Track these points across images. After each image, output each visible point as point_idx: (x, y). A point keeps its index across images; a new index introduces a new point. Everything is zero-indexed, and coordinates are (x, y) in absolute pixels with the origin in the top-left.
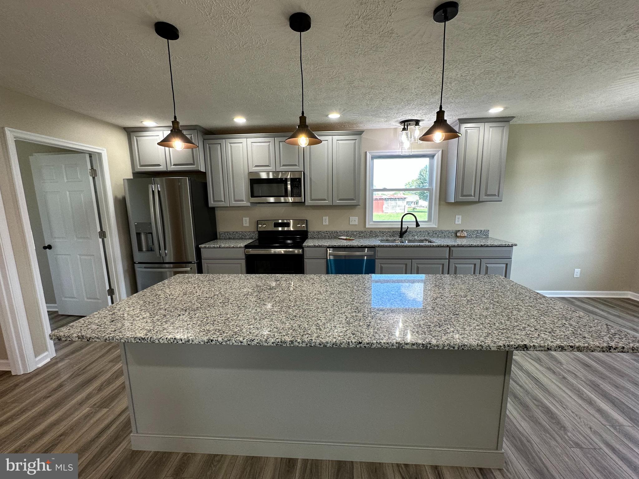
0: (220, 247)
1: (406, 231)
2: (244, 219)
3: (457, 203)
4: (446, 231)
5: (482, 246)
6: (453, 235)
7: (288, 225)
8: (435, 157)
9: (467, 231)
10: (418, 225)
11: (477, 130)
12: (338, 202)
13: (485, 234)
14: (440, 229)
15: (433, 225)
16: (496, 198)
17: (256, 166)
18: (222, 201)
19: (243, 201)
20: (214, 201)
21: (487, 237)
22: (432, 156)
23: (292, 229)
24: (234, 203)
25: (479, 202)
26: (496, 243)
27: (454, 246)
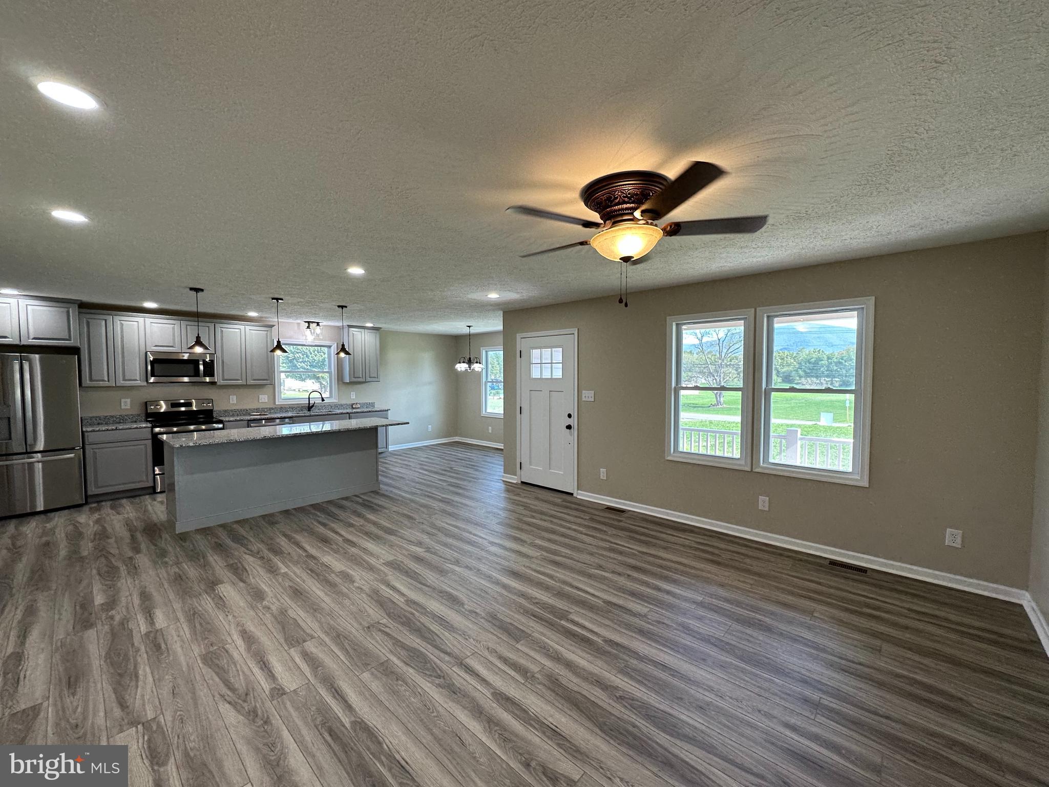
0: (116, 429)
1: (313, 406)
2: (123, 400)
3: (352, 383)
4: (345, 405)
5: (370, 412)
6: (350, 407)
7: (190, 404)
8: (332, 348)
9: (359, 403)
10: (323, 400)
11: (360, 333)
12: (252, 382)
13: (373, 405)
14: (340, 403)
15: (334, 400)
16: (376, 379)
17: (156, 346)
18: (103, 381)
19: (136, 380)
20: (91, 380)
21: (374, 406)
22: (330, 347)
23: (195, 409)
24: (121, 382)
25: (365, 382)
26: (378, 410)
27: (352, 413)
